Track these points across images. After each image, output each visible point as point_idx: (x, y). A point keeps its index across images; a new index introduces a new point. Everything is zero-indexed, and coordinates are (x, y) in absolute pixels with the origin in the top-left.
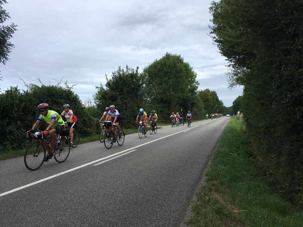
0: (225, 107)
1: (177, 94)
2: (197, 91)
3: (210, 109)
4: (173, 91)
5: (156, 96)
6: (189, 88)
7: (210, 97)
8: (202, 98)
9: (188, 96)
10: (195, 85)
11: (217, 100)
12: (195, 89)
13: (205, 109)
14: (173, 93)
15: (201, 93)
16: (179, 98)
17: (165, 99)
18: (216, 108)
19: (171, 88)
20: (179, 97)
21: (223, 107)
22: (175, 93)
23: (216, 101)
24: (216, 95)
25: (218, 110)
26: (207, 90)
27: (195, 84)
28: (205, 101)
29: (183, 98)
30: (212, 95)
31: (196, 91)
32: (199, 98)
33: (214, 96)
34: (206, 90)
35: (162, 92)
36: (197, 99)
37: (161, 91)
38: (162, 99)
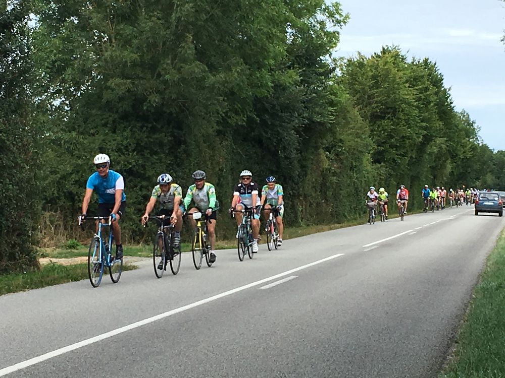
0: (485, 148)
1: (222, 76)
2: (335, 60)
3: (407, 159)
4: (201, 55)
5: (101, 87)
6: (289, 39)
7: (408, 94)
8: (363, 100)
9: (284, 89)
10: (322, 23)
11: (445, 113)
12: (322, 46)
13: (377, 159)
14: (197, 68)
15: (357, 67)
16: (231, 95)
17: (155, 99)
18: (439, 157)
19: (190, 37)
20: (233, 93)
21: (474, 148)
22: (212, 68)
23: (435, 117)
24: (437, 82)
25: (449, 167)
26: (390, 57)
27: (320, 16)
28: (375, 118)
29: (257, 100)
30: (414, 81)
31: (326, 59)
32: (345, 97)
33: (426, 89)
34: (384, 51)
35: (134, 64)
36: (332, 104)
37: (130, 55)
38: (138, 101)
